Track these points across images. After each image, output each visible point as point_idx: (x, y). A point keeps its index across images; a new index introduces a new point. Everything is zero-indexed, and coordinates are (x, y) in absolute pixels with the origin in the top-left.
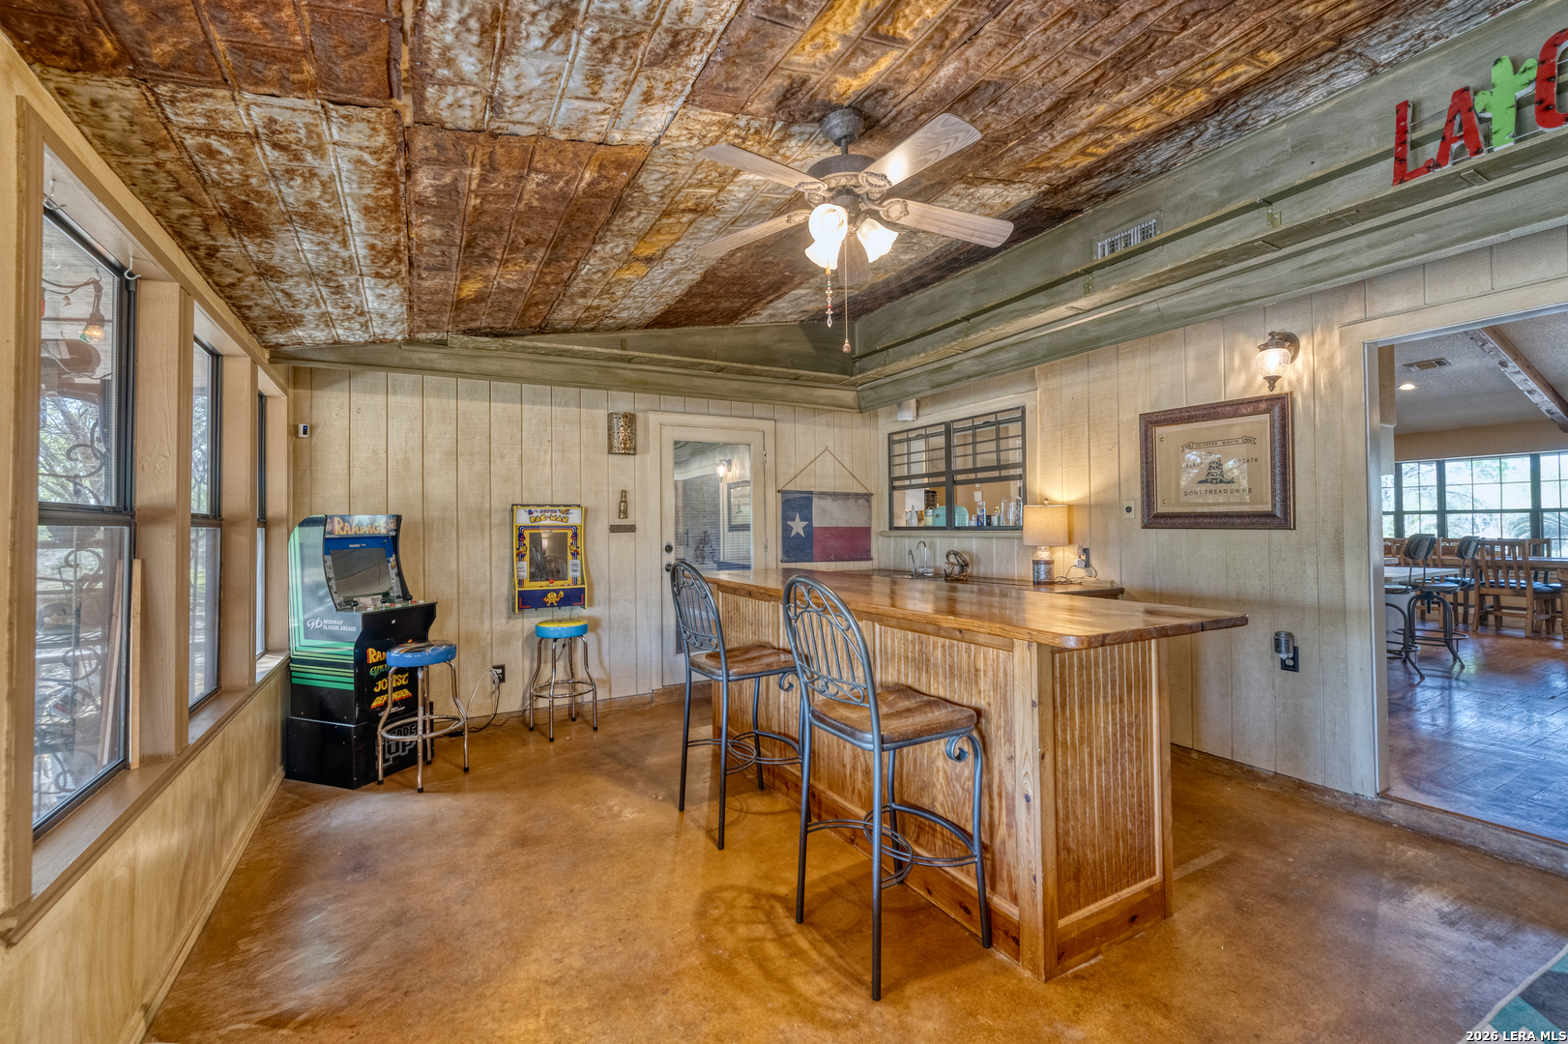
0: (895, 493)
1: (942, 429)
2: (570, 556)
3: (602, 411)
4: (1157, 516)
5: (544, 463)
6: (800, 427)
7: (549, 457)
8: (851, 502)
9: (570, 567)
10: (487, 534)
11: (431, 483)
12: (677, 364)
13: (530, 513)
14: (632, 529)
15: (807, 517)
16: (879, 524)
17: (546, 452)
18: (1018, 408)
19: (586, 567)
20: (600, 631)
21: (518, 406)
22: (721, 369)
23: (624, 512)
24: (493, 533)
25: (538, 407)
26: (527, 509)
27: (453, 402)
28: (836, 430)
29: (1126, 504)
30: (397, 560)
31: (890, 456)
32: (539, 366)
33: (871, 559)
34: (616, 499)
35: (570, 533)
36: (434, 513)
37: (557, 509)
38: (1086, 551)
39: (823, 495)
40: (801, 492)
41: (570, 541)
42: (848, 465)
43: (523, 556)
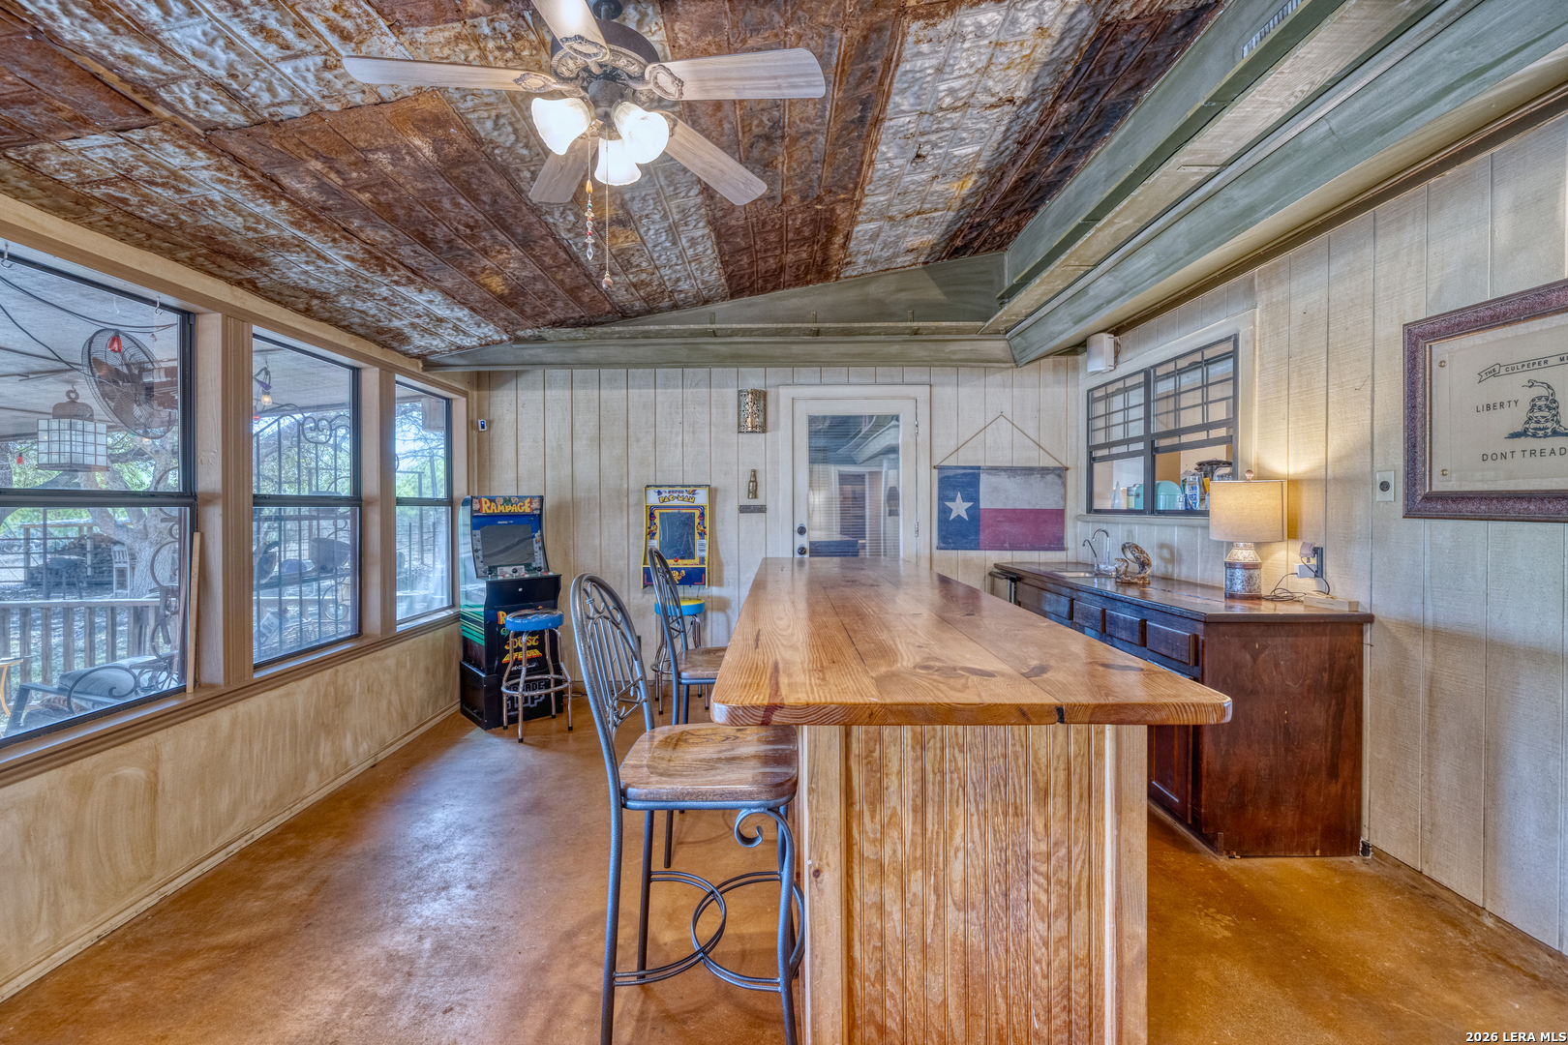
0: (1097, 466)
1: (1141, 378)
2: (697, 536)
3: (731, 390)
4: (1429, 498)
5: (676, 444)
6: (965, 391)
7: (680, 438)
8: (1036, 478)
9: (697, 547)
10: (625, 513)
11: (579, 465)
12: (765, 333)
13: (659, 493)
14: (762, 509)
15: (973, 498)
16: (1075, 506)
17: (677, 433)
18: (1228, 339)
19: (713, 546)
20: (729, 612)
21: (652, 391)
22: (817, 333)
23: (754, 493)
24: (631, 512)
25: (670, 391)
26: (657, 489)
27: (596, 392)
28: (1016, 391)
29: (1379, 478)
30: (542, 535)
31: (1088, 419)
32: (632, 350)
33: (1063, 549)
34: (745, 479)
35: (697, 513)
36: (581, 494)
37: (684, 489)
38: (1318, 552)
39: (995, 470)
40: (964, 468)
41: (697, 521)
42: (1032, 434)
43: (654, 534)
